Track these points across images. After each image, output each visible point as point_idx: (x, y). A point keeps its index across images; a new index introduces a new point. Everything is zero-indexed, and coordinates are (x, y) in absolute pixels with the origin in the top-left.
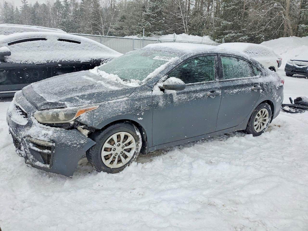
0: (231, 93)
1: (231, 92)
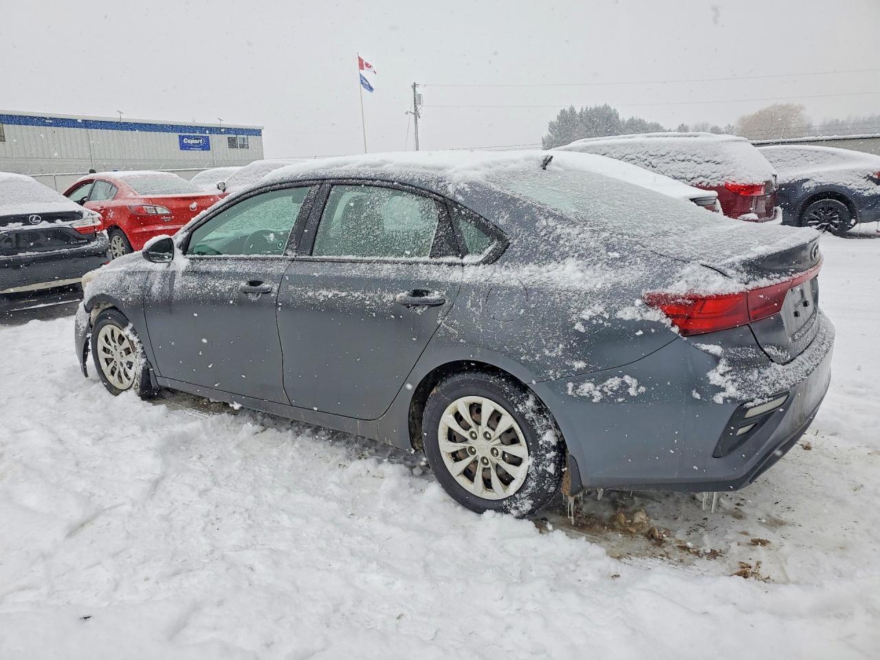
0: (310, 298)
1: (310, 294)
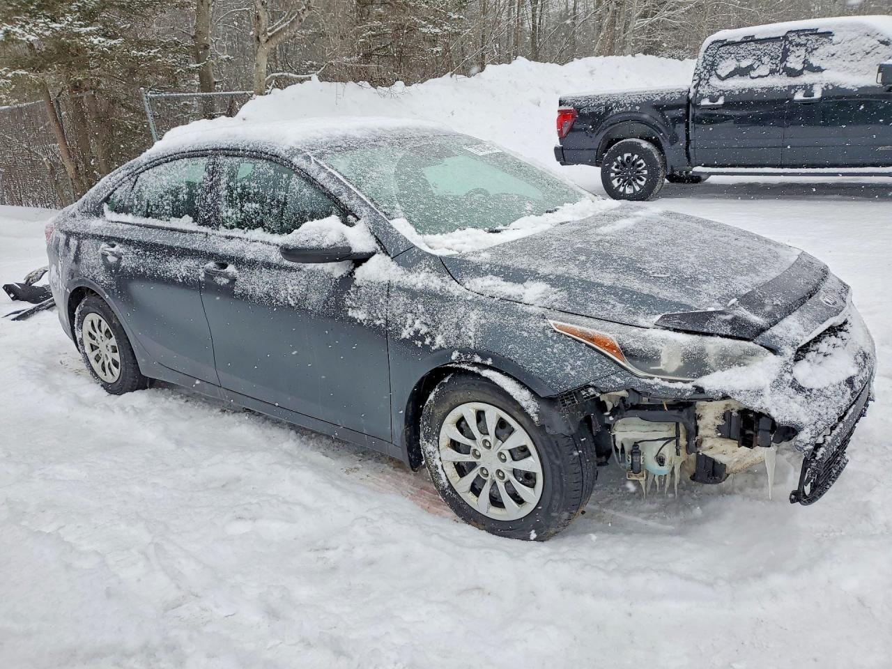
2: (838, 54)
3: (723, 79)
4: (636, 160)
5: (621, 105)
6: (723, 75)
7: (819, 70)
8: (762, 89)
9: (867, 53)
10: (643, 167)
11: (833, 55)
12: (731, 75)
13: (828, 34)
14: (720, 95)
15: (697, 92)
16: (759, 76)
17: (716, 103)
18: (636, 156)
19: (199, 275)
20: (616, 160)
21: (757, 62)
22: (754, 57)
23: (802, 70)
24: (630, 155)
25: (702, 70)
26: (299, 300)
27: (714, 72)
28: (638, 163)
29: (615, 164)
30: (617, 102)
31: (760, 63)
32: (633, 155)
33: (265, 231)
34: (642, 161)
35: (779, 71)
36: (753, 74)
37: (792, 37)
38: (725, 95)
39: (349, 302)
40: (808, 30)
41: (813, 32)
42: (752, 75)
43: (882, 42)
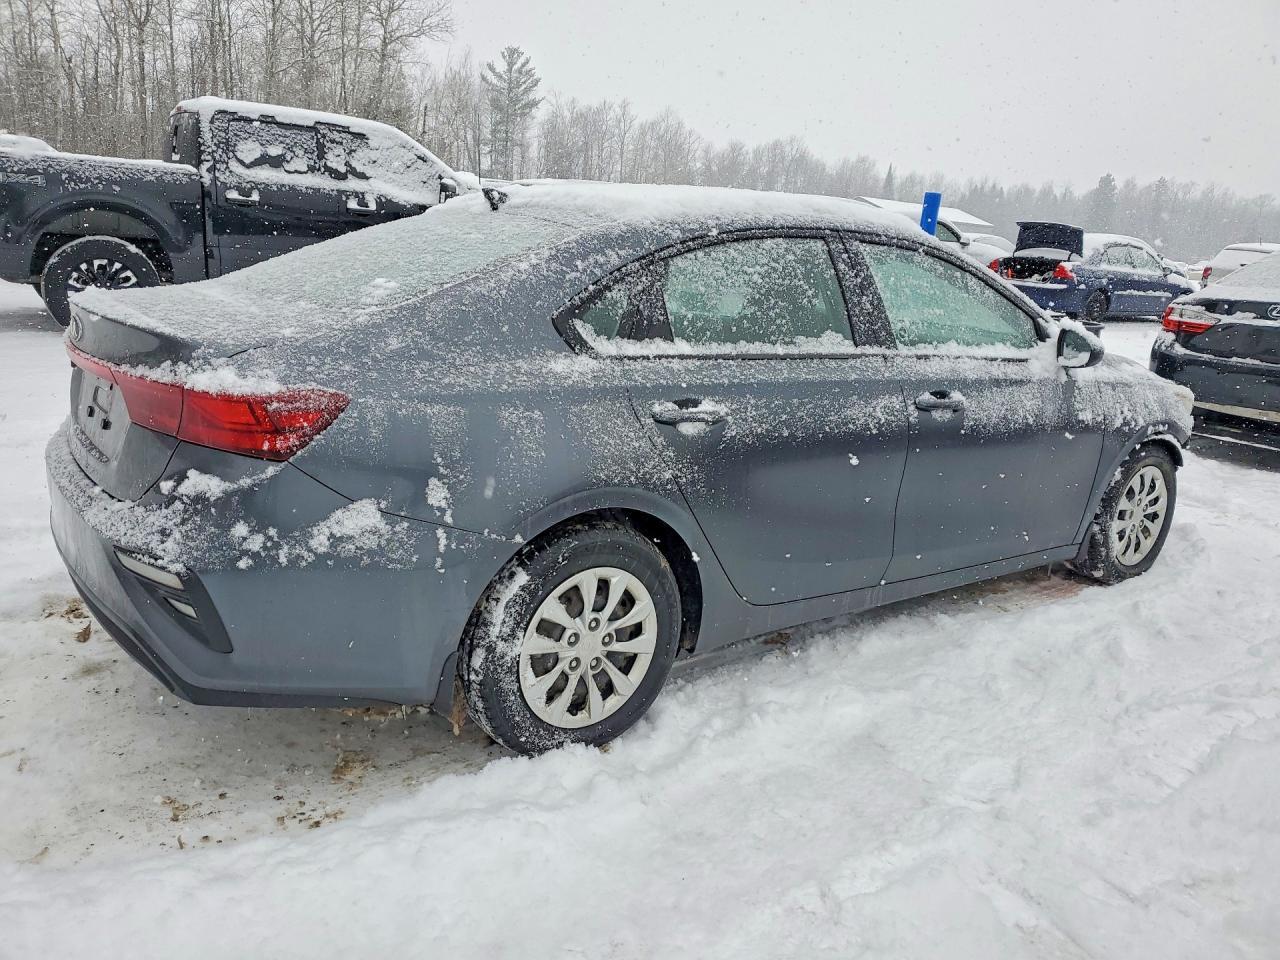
2: (380, 161)
3: (248, 167)
4: (118, 272)
5: (80, 178)
6: (247, 162)
7: (363, 176)
8: (307, 188)
9: (409, 167)
10: (131, 282)
11: (375, 162)
12: (257, 163)
13: (361, 136)
14: (252, 188)
15: (216, 178)
16: (296, 171)
17: (250, 199)
18: (117, 266)
19: (910, 415)
20: (78, 269)
21: (289, 152)
22: (282, 145)
23: (346, 174)
24: (105, 262)
25: (215, 148)
26: (1037, 416)
27: (231, 154)
28: (123, 275)
29: (75, 275)
30: (71, 173)
31: (292, 154)
32: (111, 263)
33: (959, 344)
34: (129, 273)
35: (319, 170)
36: (288, 167)
37: (323, 130)
38: (259, 189)
39: (1077, 406)
40: (340, 126)
41: (345, 130)
42: (287, 169)
43: (419, 158)
